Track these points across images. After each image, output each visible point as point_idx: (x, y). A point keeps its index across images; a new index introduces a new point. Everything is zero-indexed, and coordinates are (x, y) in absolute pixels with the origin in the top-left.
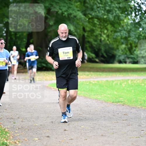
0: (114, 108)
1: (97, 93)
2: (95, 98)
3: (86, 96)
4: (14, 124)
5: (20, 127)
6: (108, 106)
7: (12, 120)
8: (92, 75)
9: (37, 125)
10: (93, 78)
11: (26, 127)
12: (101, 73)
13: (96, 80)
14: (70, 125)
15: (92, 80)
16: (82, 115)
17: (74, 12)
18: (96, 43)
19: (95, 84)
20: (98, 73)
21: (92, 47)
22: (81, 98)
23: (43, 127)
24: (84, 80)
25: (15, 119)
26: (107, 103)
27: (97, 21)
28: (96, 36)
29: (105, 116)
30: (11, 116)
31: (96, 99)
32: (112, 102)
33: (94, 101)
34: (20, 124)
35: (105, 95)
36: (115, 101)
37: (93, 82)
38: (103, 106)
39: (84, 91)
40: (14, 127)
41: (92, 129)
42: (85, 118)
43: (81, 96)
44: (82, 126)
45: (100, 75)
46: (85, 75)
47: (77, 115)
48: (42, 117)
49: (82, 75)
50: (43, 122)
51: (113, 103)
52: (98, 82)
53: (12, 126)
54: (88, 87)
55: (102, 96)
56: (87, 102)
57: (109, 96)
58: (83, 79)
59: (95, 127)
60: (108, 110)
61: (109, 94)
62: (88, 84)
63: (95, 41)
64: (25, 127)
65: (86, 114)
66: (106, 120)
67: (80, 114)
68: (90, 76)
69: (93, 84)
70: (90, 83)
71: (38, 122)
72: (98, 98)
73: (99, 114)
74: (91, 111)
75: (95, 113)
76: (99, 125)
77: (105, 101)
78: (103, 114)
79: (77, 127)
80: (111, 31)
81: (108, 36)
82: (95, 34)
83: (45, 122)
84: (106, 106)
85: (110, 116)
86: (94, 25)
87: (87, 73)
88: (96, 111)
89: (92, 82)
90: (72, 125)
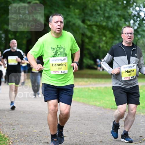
0: (113, 114)
1: (96, 100)
2: (94, 104)
3: (85, 102)
4: (13, 130)
5: (19, 133)
6: (107, 112)
7: (12, 126)
8: (91, 81)
9: (36, 131)
10: (92, 85)
11: (26, 133)
12: (100, 80)
13: (95, 86)
14: (69, 131)
15: (90, 87)
16: (80, 122)
17: (73, 19)
18: (94, 50)
19: (94, 90)
20: (97, 80)
21: (90, 54)
22: (80, 104)
23: (42, 134)
24: (83, 87)
25: (14, 125)
26: (106, 109)
27: (96, 28)
28: (95, 43)
29: (103, 122)
30: (11, 123)
31: (95, 106)
32: (111, 108)
33: (93, 107)
34: (20, 131)
35: (104, 101)
36: (113, 108)
37: (92, 89)
38: (102, 113)
39: (83, 97)
40: (13, 133)
41: (90, 135)
42: (84, 124)
43: (80, 103)
44: (81, 132)
45: (99, 81)
46: (84, 81)
47: (76, 121)
48: (41, 124)
49: (81, 82)
50: (42, 128)
51: (112, 110)
52: (97, 88)
53: (11, 132)
54: (86, 94)
55: (101, 102)
56: (86, 109)
57: (107, 102)
58: (81, 85)
59: (94, 133)
60: (107, 116)
61: (108, 101)
62: (87, 90)
63: (94, 48)
64: (24, 134)
65: (85, 120)
66: (105, 126)
67: (79, 121)
68: (89, 82)
69: (92, 91)
70: (89, 89)
71: (37, 128)
72: (97, 104)
73: (98, 120)
74: (89, 117)
75: (94, 120)
76: (98, 131)
77: (104, 107)
78: (102, 120)
79: (76, 133)
80: (110, 38)
81: (106, 43)
82: (93, 41)
83: (44, 128)
84: (104, 112)
85: (108, 122)
86: (93, 32)
87: (86, 80)
88: (95, 117)
89: (90, 88)
90: (71, 131)
